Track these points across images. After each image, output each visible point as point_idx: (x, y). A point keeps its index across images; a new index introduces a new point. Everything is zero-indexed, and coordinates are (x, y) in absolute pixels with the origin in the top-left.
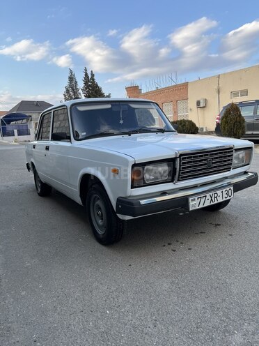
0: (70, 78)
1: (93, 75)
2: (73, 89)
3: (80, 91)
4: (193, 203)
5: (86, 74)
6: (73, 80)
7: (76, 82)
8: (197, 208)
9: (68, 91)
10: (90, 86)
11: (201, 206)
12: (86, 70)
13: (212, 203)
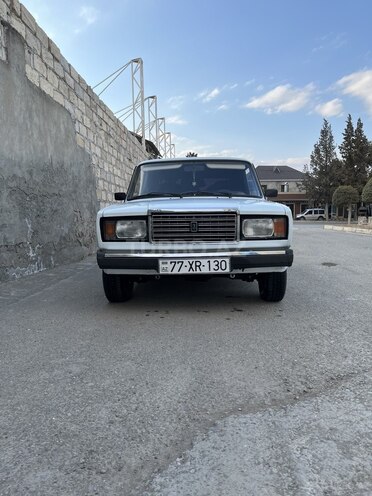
0: (323, 132)
1: (360, 125)
2: (325, 147)
3: (337, 151)
4: (165, 266)
5: (350, 125)
6: (326, 135)
7: (331, 137)
8: (170, 272)
9: (317, 151)
10: (354, 141)
11: (175, 272)
12: (350, 119)
13: (191, 272)
